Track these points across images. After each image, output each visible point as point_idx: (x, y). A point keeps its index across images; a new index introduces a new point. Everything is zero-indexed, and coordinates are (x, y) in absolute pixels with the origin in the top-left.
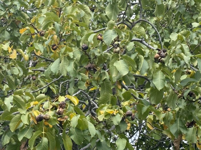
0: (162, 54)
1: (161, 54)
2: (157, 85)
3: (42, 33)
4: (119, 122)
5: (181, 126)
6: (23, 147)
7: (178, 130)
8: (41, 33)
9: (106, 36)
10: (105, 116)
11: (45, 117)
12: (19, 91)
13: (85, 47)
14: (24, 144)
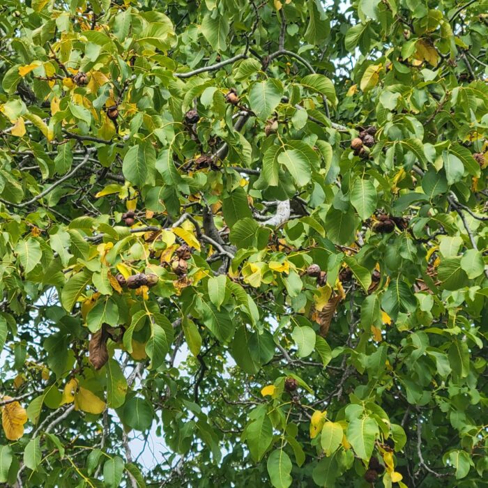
0: (368, 139)
1: (366, 138)
2: (359, 209)
3: (82, 78)
4: (298, 290)
5: (405, 296)
6: (95, 346)
7: (398, 303)
8: (80, 78)
9: (256, 97)
10: (264, 276)
11: (149, 279)
12: (82, 220)
13: (194, 117)
14: (97, 339)
